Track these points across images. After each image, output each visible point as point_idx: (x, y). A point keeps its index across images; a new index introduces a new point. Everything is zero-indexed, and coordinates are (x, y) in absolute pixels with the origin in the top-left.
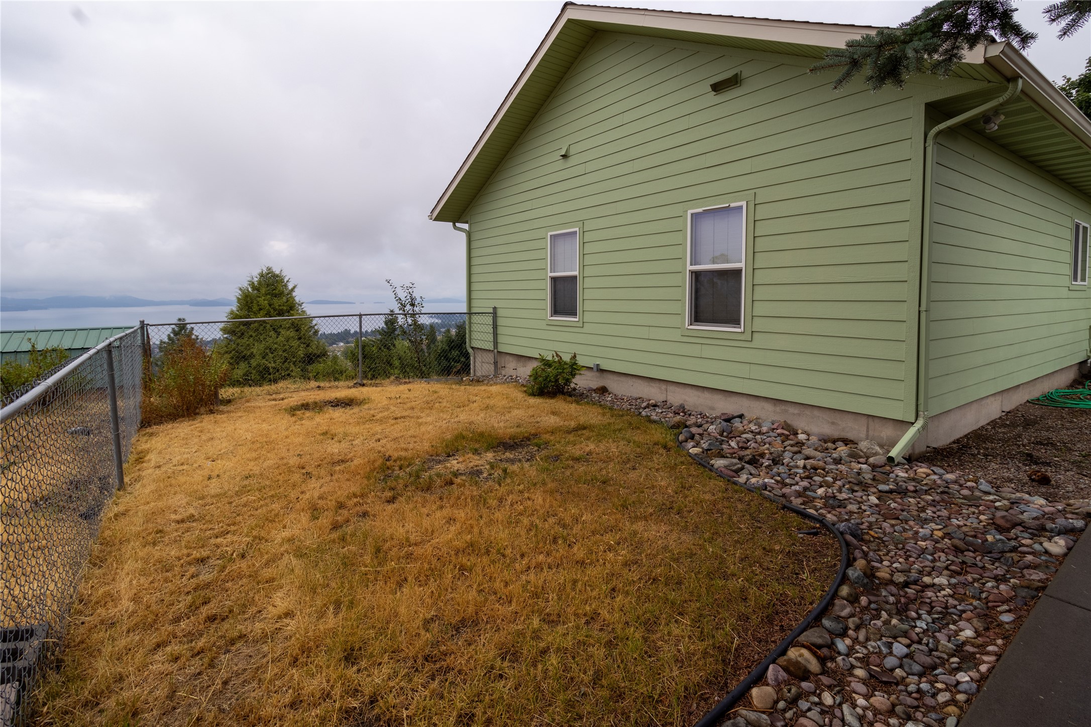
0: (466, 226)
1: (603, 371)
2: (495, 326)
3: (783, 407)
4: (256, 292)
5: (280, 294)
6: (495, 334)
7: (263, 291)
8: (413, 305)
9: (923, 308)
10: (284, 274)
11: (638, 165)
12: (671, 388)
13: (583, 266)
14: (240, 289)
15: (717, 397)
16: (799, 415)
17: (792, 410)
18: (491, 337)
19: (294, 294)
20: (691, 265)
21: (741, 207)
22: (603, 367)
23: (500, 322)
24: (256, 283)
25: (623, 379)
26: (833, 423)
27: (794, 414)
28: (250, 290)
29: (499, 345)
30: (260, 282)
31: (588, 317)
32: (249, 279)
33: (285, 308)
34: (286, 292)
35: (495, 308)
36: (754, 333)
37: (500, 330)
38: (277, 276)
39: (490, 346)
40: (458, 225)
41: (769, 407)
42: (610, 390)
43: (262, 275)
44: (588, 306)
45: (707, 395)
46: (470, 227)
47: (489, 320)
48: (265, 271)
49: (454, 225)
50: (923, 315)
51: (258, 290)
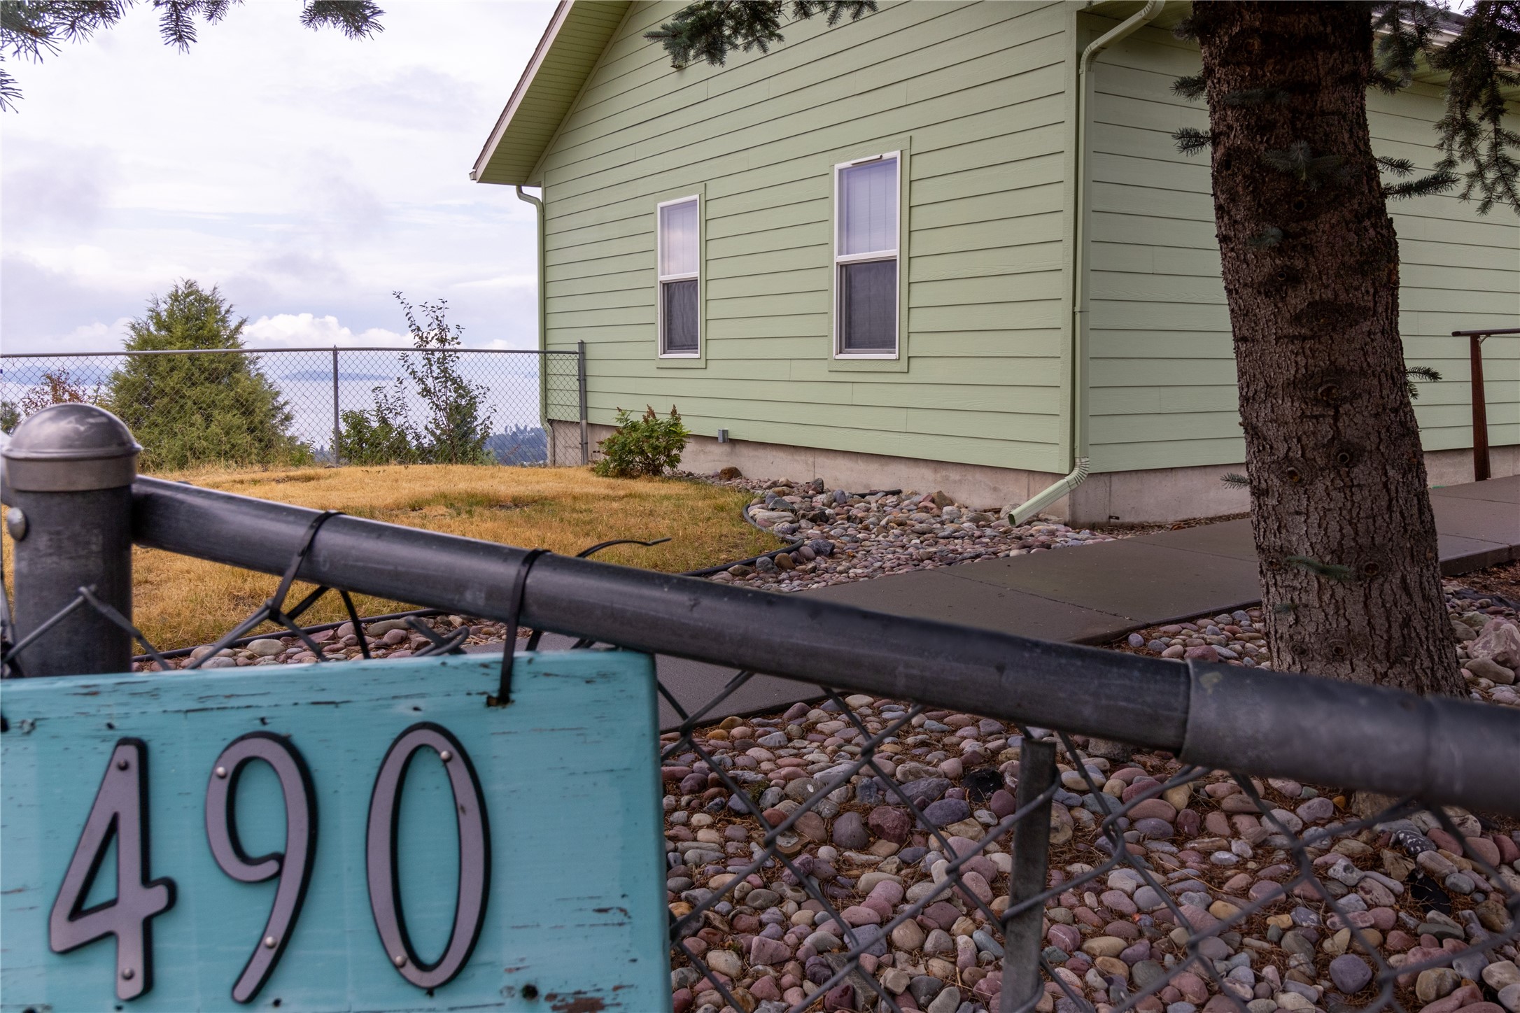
0: (536, 192)
1: (734, 442)
2: (583, 378)
3: (944, 473)
4: (163, 333)
5: (213, 339)
6: (583, 392)
7: (178, 330)
8: (442, 341)
9: (1077, 309)
10: (220, 295)
11: (776, 87)
12: (821, 460)
13: (705, 262)
14: (133, 327)
15: (874, 467)
16: (960, 481)
17: (954, 475)
18: (575, 399)
19: (240, 338)
20: (840, 253)
21: (894, 160)
22: (732, 436)
23: (592, 368)
24: (164, 315)
25: (761, 453)
26: (995, 489)
27: (955, 482)
28: (152, 328)
29: (590, 412)
30: (171, 314)
31: (714, 350)
32: (151, 305)
33: (222, 366)
34: (225, 334)
35: (582, 344)
36: (912, 360)
37: (592, 384)
38: (207, 300)
39: (574, 415)
40: (526, 190)
41: (926, 473)
42: (744, 473)
43: (175, 297)
44: (715, 330)
45: (861, 465)
46: (545, 194)
47: (572, 366)
48: (182, 289)
49: (520, 191)
50: (1078, 316)
51: (169, 330)
